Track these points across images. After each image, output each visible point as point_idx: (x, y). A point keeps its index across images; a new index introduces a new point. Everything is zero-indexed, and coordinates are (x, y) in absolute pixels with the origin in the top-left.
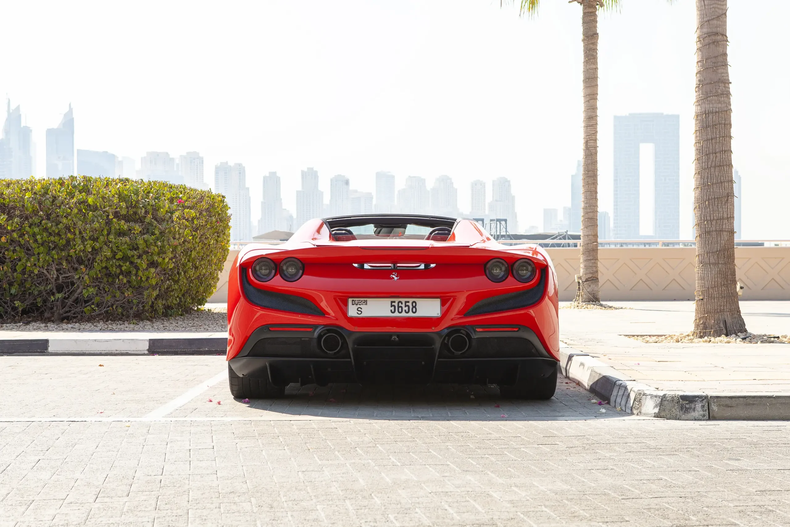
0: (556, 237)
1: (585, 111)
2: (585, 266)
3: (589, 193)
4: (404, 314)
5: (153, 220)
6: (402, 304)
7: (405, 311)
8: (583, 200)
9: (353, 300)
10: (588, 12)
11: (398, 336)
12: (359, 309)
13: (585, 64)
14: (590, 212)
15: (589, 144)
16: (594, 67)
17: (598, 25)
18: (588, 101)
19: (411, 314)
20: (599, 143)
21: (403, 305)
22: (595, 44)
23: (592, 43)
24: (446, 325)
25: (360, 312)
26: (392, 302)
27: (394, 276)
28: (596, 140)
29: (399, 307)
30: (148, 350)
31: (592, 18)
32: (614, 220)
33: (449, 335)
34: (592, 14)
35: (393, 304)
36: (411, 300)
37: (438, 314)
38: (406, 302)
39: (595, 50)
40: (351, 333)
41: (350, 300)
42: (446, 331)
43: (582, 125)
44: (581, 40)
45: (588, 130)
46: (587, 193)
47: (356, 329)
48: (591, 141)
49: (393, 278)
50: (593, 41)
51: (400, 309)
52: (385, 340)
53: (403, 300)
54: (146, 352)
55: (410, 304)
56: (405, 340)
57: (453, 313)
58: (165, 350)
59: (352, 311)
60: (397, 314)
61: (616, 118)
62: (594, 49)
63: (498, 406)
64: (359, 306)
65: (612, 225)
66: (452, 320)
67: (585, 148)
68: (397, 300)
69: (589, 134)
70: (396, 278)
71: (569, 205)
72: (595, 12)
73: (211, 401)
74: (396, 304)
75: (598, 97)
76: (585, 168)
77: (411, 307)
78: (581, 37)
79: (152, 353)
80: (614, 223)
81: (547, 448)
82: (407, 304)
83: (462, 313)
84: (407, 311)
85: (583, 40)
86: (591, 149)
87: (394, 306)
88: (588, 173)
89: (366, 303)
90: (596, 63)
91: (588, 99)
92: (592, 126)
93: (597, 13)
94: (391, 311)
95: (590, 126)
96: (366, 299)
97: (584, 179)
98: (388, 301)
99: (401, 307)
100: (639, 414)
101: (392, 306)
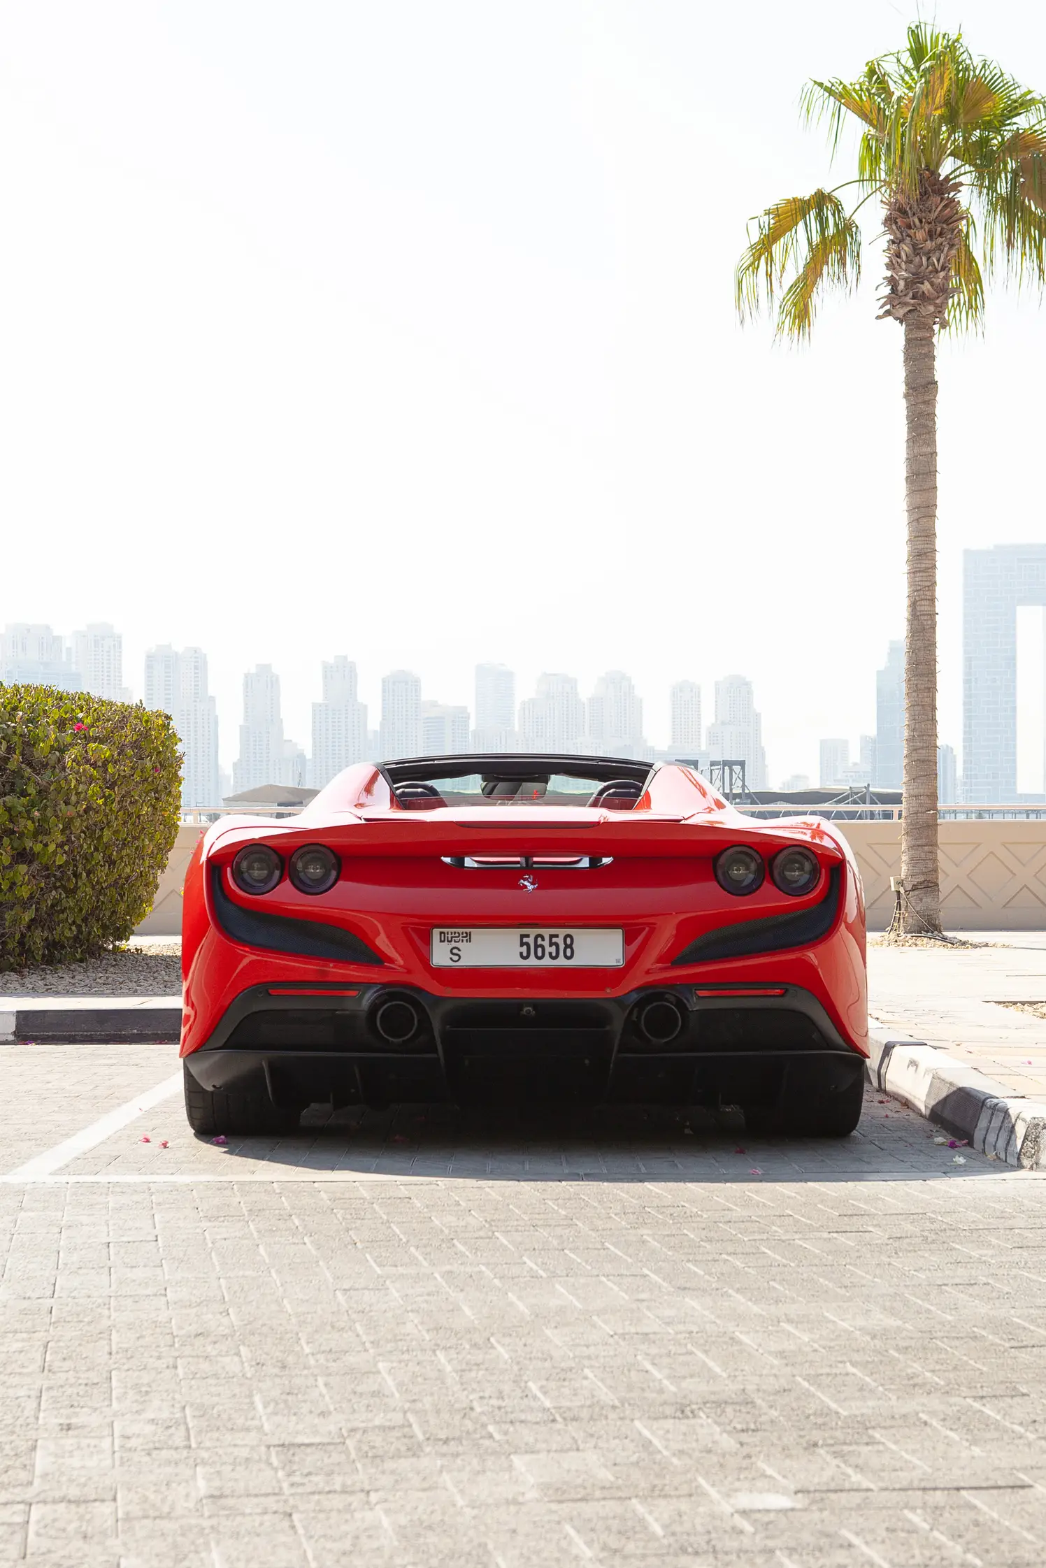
0: (846, 798)
1: (910, 540)
2: (912, 859)
3: (920, 708)
4: (547, 962)
5: (23, 766)
6: (543, 940)
7: (550, 954)
8: (907, 723)
9: (441, 933)
10: (916, 339)
11: (535, 1007)
12: (455, 951)
13: (911, 444)
14: (922, 748)
15: (918, 608)
16: (929, 450)
17: (937, 364)
18: (917, 520)
19: (562, 962)
20: (939, 607)
21: (546, 943)
22: (931, 403)
23: (924, 402)
24: (635, 984)
25: (456, 958)
26: (522, 936)
27: (526, 883)
28: (932, 600)
29: (536, 946)
30: (15, 1033)
31: (925, 350)
32: (965, 762)
33: (640, 1004)
34: (923, 342)
35: (525, 940)
36: (562, 932)
37: (618, 961)
38: (552, 936)
39: (931, 416)
40: (439, 1000)
41: (436, 933)
42: (635, 996)
43: (905, 568)
44: (902, 395)
45: (917, 579)
46: (916, 708)
47: (449, 992)
48: (923, 603)
49: (525, 887)
50: (927, 398)
51: (540, 950)
52: (505, 1015)
53: (546, 932)
54: (11, 1038)
55: (560, 941)
56: (550, 1015)
57: (650, 960)
58: (50, 1034)
59: (440, 956)
60: (532, 961)
61: (967, 553)
62: (928, 414)
63: (742, 1152)
64: (454, 945)
65: (960, 772)
66: (648, 972)
67: (910, 617)
68: (533, 932)
69: (919, 588)
70: (530, 887)
71: (872, 731)
72: (931, 337)
73: (147, 1141)
74: (531, 941)
75: (938, 512)
76: (910, 658)
77: (562, 947)
78: (902, 388)
79: (22, 1040)
80: (965, 769)
81: (848, 1239)
82: (554, 940)
83: (669, 959)
84: (554, 954)
85: (906, 396)
86: (923, 618)
87: (528, 945)
88: (916, 668)
89: (468, 937)
90: (931, 442)
91: (916, 516)
92: (925, 570)
93: (935, 340)
94: (521, 954)
95: (920, 572)
96: (468, 930)
97: (910, 680)
98: (513, 935)
99: (542, 946)
100: (1035, 1166)
101: (522, 944)
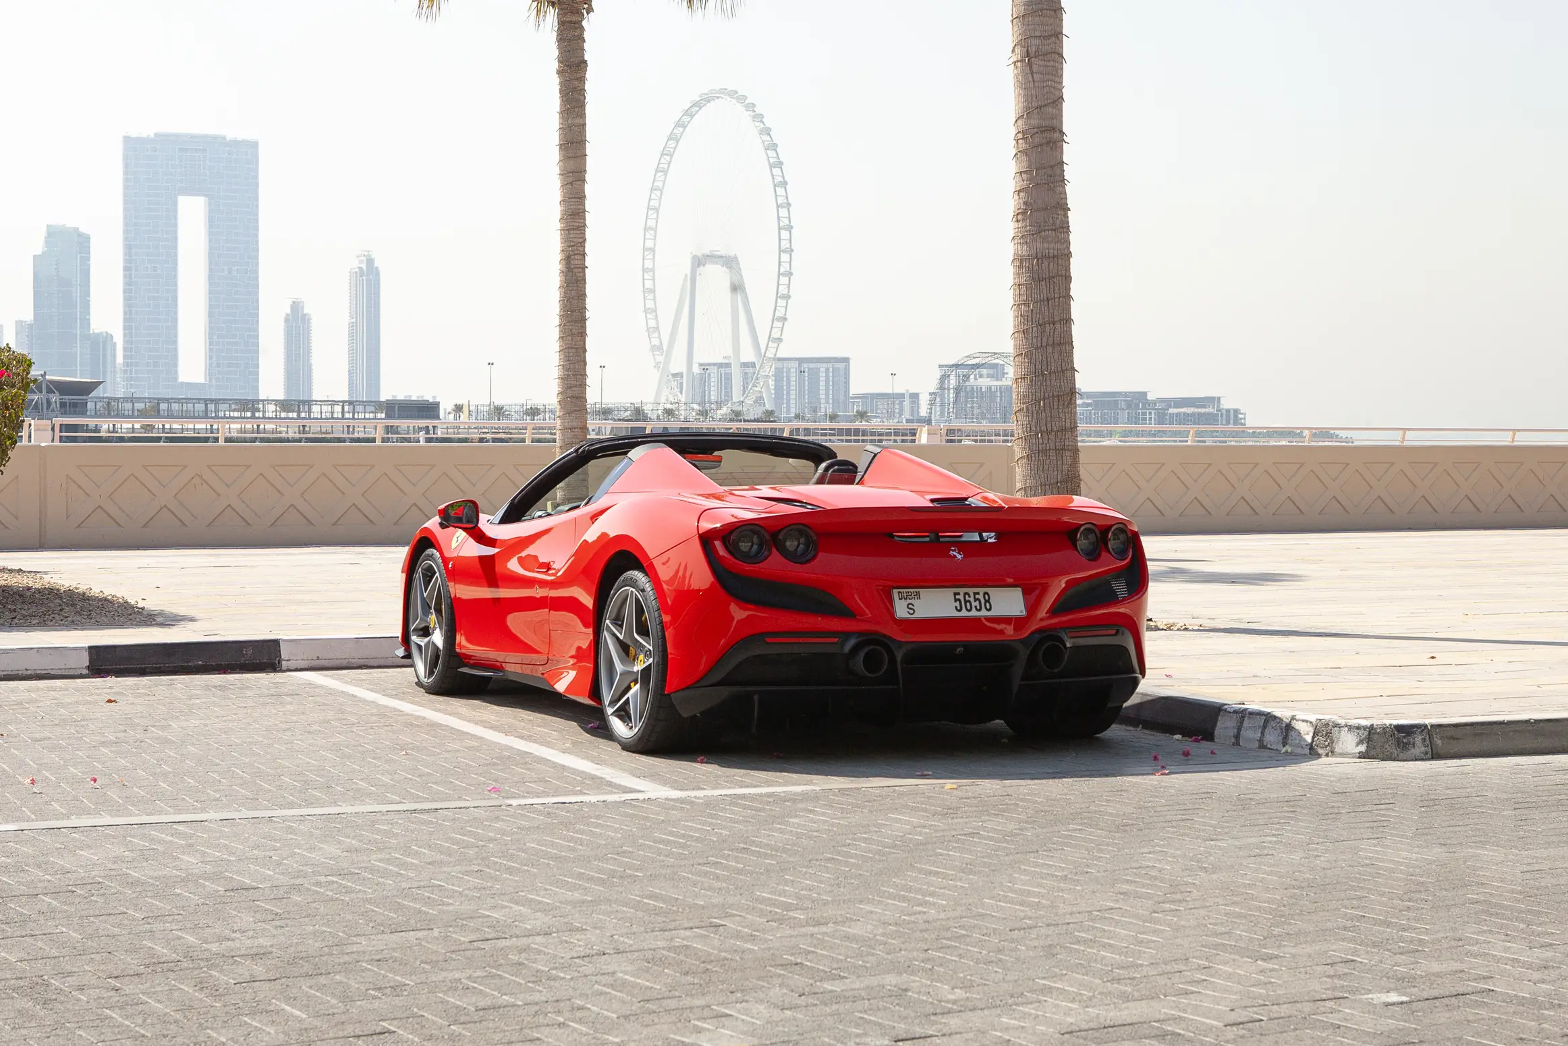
4: (974, 613)
6: (969, 597)
7: (976, 607)
9: (899, 592)
11: (964, 646)
12: (910, 606)
19: (984, 613)
21: (972, 599)
24: (1033, 628)
25: (911, 612)
26: (955, 594)
27: (955, 553)
29: (966, 602)
33: (1040, 642)
35: (957, 597)
36: (982, 590)
37: (1021, 612)
38: (975, 594)
40: (900, 644)
41: (895, 592)
42: (1037, 636)
47: (908, 638)
49: (955, 556)
51: (968, 604)
52: (943, 654)
53: (971, 591)
55: (980, 597)
56: (974, 653)
57: (1042, 613)
59: (901, 610)
60: (964, 613)
64: (909, 601)
66: (1041, 620)
68: (962, 591)
70: (959, 557)
74: (961, 597)
77: (983, 601)
82: (977, 596)
83: (1053, 612)
84: (978, 608)
87: (959, 600)
89: (918, 596)
94: (956, 607)
96: (917, 590)
98: (948, 593)
99: (970, 602)
100: (1330, 754)
101: (956, 600)
